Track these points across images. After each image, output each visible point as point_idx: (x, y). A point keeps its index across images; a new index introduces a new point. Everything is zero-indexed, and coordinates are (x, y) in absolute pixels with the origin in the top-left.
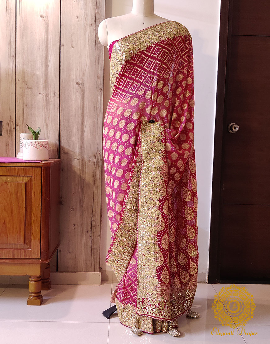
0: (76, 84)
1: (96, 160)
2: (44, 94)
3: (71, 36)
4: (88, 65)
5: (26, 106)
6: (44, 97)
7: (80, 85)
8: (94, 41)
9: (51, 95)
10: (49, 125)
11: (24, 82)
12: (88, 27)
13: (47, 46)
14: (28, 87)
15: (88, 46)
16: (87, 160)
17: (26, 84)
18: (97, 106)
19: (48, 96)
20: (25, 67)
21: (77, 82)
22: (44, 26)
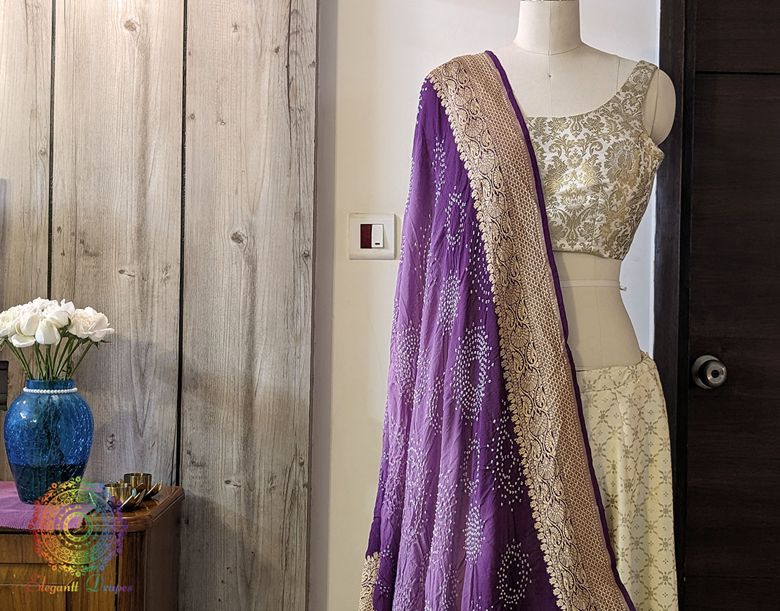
0: (232, 238)
1: (291, 485)
2: (134, 271)
3: (218, 87)
4: (267, 177)
6: (133, 282)
7: (242, 241)
8: (284, 102)
9: (156, 276)
10: (148, 372)
11: (74, 234)
12: (267, 57)
13: (145, 121)
14: (86, 252)
15: (265, 117)
16: (262, 488)
17: (82, 242)
18: (295, 310)
19: (145, 277)
20: (80, 188)
21: (234, 234)
22: (136, 56)
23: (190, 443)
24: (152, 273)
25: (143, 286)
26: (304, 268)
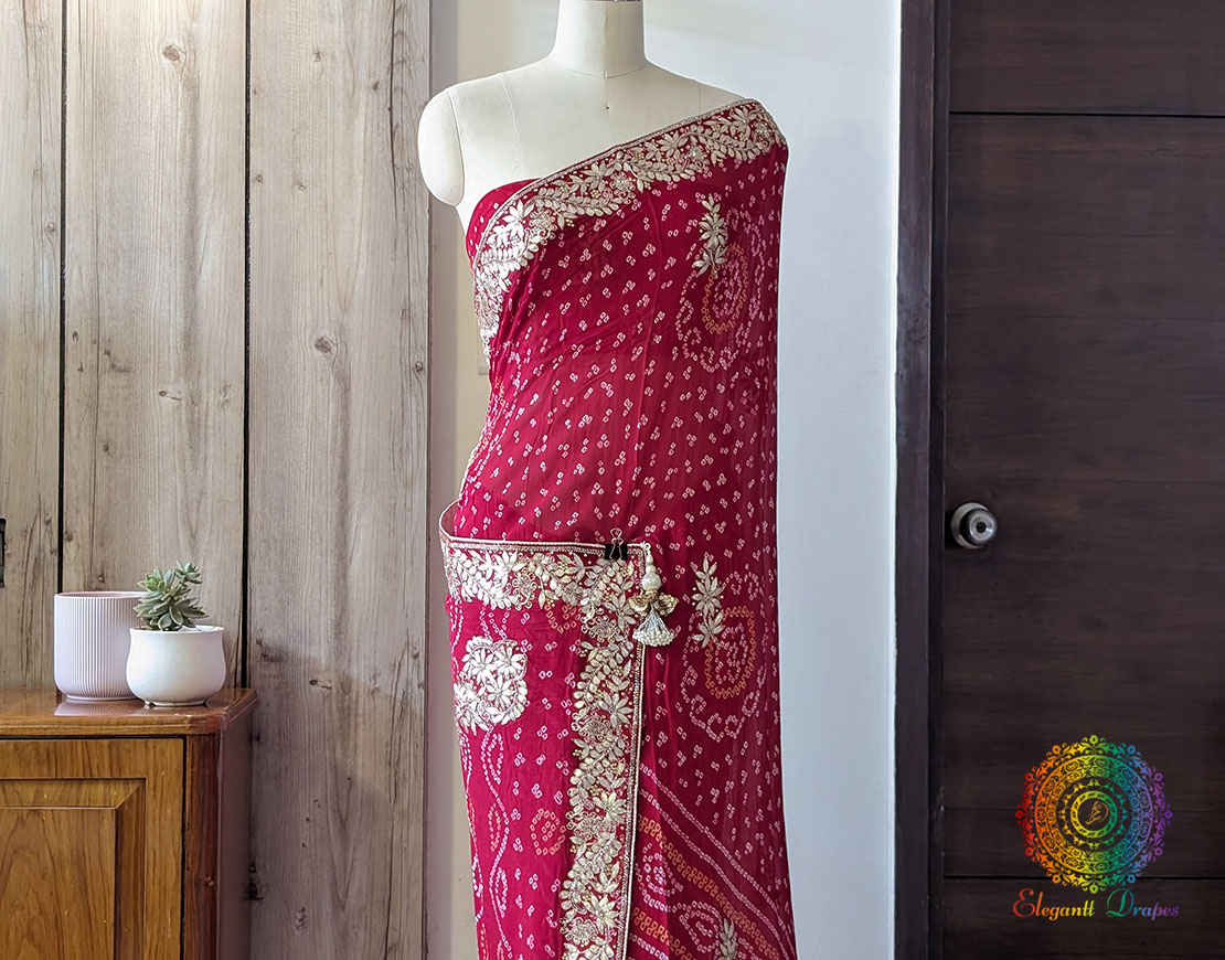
0: (317, 346)
1: (401, 687)
2: (180, 393)
3: (295, 138)
4: (363, 261)
5: (106, 449)
6: (179, 408)
7: (329, 350)
8: (385, 157)
9: (211, 399)
10: (200, 532)
11: (96, 342)
12: (363, 96)
13: (193, 184)
14: (113, 366)
15: (361, 178)
16: (361, 689)
17: (108, 353)
18: (405, 445)
19: (196, 401)
20: (103, 276)
21: (319, 340)
22: (180, 95)
23: (261, 630)
24: (204, 393)
25: (192, 413)
26: (416, 387)
